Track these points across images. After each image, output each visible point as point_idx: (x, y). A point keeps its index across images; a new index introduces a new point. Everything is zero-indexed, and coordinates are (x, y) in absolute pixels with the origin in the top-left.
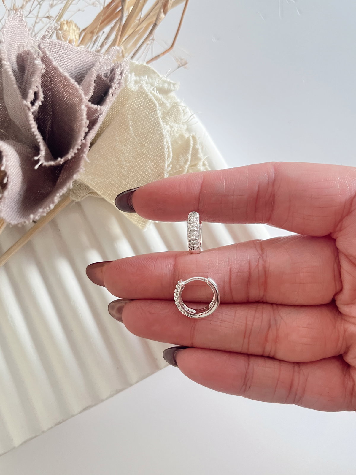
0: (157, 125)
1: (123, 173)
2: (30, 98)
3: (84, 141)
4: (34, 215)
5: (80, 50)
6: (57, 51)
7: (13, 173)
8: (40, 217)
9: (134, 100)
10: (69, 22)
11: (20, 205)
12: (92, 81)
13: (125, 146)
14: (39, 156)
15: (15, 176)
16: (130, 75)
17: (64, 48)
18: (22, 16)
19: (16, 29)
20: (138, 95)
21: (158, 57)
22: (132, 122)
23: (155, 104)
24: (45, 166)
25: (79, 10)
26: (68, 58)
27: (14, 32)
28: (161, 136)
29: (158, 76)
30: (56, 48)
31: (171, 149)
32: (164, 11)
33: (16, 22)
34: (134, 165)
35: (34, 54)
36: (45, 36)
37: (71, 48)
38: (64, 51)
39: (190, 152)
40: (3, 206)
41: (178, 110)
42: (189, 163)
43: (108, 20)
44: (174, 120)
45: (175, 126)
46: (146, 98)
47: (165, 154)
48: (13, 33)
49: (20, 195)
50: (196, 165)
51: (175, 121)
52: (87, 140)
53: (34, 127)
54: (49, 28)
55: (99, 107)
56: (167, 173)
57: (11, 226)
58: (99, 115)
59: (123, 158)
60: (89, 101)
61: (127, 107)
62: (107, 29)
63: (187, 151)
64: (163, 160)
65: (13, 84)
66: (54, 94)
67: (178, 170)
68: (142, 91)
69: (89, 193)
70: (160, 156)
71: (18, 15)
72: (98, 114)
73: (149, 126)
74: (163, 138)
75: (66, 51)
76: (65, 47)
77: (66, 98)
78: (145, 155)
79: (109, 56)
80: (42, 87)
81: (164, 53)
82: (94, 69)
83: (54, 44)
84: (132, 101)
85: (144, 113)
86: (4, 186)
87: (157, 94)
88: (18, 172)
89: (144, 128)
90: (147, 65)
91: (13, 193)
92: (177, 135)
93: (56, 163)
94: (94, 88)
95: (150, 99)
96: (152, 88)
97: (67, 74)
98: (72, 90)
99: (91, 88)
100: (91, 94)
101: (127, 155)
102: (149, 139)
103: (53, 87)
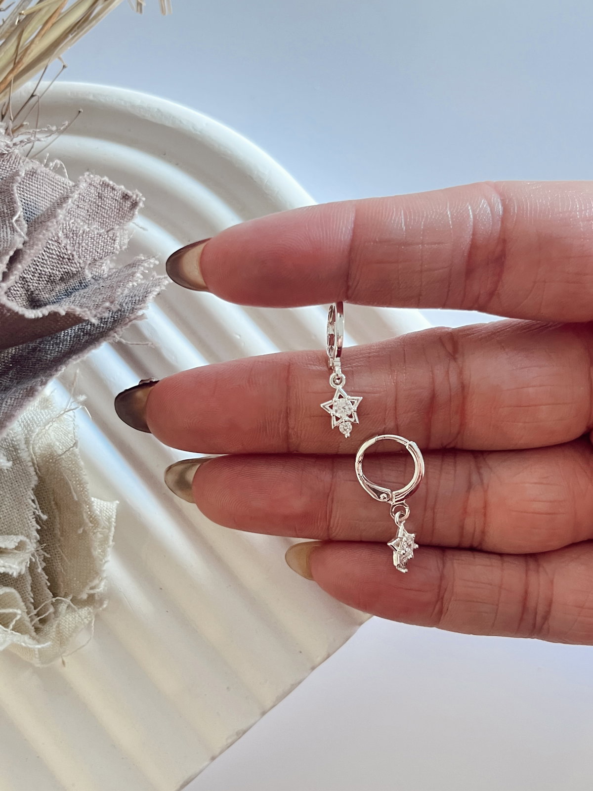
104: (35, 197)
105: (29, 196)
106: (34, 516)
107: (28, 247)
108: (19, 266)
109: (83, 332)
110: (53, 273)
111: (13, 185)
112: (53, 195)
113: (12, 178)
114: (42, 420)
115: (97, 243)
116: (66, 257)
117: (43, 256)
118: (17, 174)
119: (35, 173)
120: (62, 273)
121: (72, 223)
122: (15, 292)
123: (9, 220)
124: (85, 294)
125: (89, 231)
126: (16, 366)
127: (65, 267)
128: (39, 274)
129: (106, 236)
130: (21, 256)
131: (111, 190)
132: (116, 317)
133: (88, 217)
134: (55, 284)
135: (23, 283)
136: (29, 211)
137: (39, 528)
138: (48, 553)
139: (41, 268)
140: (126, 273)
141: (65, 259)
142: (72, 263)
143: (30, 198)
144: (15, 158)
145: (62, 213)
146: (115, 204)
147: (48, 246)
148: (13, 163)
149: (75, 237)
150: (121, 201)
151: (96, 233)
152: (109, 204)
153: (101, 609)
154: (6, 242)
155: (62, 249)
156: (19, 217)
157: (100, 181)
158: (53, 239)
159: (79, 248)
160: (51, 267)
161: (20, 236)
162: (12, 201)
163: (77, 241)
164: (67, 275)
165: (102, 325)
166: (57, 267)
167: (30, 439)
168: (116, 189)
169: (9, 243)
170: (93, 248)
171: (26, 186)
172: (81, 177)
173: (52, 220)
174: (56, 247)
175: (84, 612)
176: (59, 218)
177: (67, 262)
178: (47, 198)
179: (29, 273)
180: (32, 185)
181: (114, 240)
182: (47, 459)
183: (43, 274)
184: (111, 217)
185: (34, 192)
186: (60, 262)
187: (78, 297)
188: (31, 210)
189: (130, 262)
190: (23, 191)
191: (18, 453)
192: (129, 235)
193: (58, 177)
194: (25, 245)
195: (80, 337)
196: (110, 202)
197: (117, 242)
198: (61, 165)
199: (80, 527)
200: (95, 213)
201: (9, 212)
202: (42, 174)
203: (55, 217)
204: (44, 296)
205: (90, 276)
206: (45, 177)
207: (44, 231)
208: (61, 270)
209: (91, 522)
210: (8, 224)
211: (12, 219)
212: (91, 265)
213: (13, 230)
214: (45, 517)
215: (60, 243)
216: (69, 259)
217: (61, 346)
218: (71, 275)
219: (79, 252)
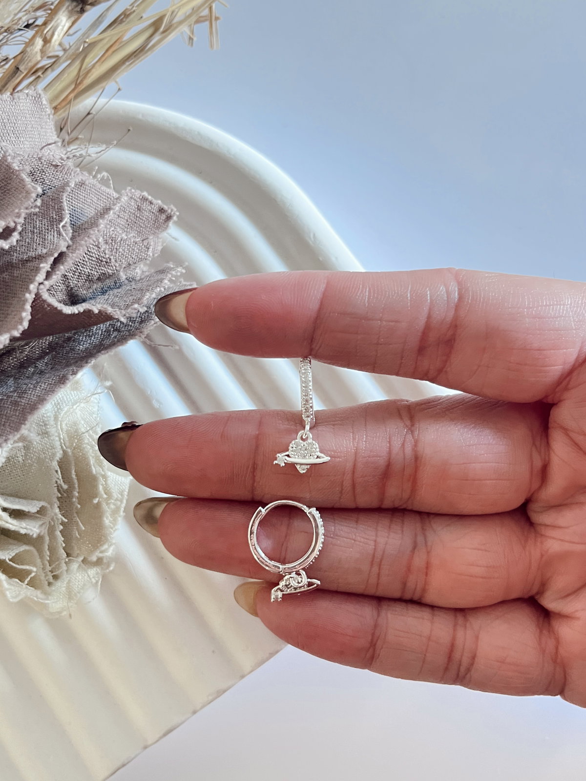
104: (82, 204)
105: (76, 204)
106: (56, 485)
107: (71, 251)
108: (62, 267)
109: (114, 328)
110: (91, 274)
111: (63, 194)
112: (98, 204)
113: (62, 188)
114: (71, 400)
115: (132, 250)
116: (104, 260)
117: (84, 258)
118: (67, 184)
119: (84, 184)
120: (100, 273)
121: (113, 231)
122: (57, 287)
123: (57, 225)
124: (118, 294)
125: (126, 239)
126: (52, 352)
127: (103, 268)
128: (79, 273)
129: (141, 244)
130: (64, 258)
131: (149, 204)
132: (143, 317)
133: (127, 225)
134: (93, 282)
135: (65, 280)
136: (76, 217)
137: (60, 495)
138: (65, 518)
139: (81, 268)
140: (156, 278)
141: (103, 262)
142: (109, 266)
143: (77, 205)
144: (68, 170)
145: (103, 223)
146: (151, 216)
147: (90, 250)
148: (66, 173)
149: (113, 244)
150: (158, 214)
151: (132, 241)
152: (146, 215)
153: (108, 571)
154: (52, 245)
155: (101, 253)
156: (66, 223)
157: (140, 196)
158: (94, 244)
159: (116, 253)
160: (91, 268)
161: (65, 240)
162: (61, 209)
163: (115, 247)
164: (104, 276)
165: (130, 324)
166: (95, 268)
167: (59, 416)
168: (154, 203)
169: (55, 246)
170: (128, 254)
171: (75, 195)
172: (123, 191)
173: (94, 228)
174: (96, 251)
175: (92, 572)
176: (101, 228)
177: (104, 265)
178: (93, 206)
179: (71, 271)
180: (80, 194)
181: (148, 249)
182: (73, 435)
183: (82, 274)
184: (148, 227)
185: (81, 200)
186: (98, 265)
187: (112, 295)
188: (77, 216)
189: (160, 269)
190: (72, 199)
191: (48, 428)
192: (163, 243)
193: (104, 188)
194: (69, 248)
195: (110, 332)
196: (147, 214)
197: (151, 250)
198: (108, 177)
199: (96, 497)
200: (134, 223)
201: (58, 218)
202: (90, 185)
203: (97, 226)
204: (83, 292)
205: (124, 277)
206: (92, 188)
207: (86, 238)
208: (99, 271)
209: (106, 494)
210: (55, 229)
211: (59, 224)
212: (126, 269)
213: (59, 234)
214: (65, 487)
215: (99, 247)
216: (106, 262)
217: (93, 339)
218: (108, 276)
219: (116, 256)
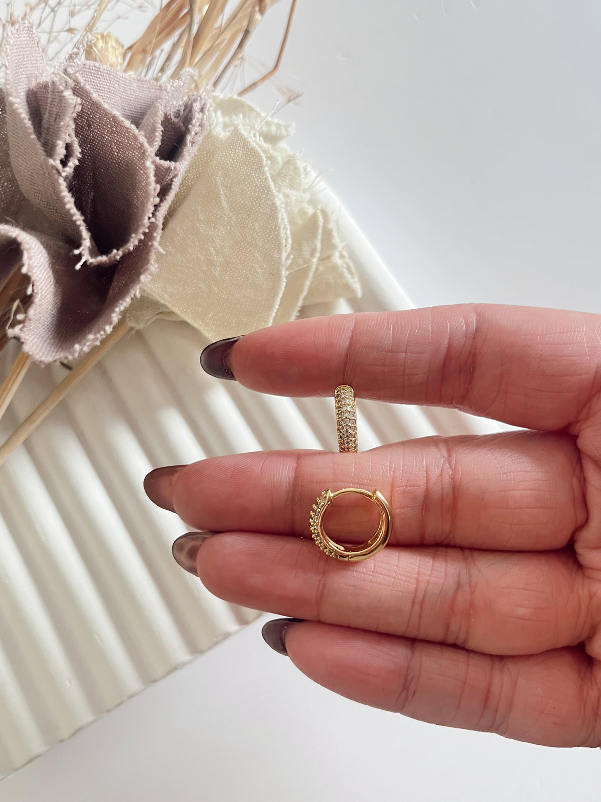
0: (266, 191)
1: (213, 274)
2: (60, 154)
3: (153, 220)
4: (80, 344)
5: (130, 77)
6: (92, 80)
7: (40, 278)
8: (90, 347)
9: (225, 152)
10: (106, 37)
11: (54, 332)
12: (157, 123)
13: (214, 230)
14: (81, 248)
15: (43, 284)
16: (213, 115)
17: (105, 75)
18: (32, 27)
19: (23, 48)
20: (231, 143)
21: (254, 85)
22: (224, 188)
23: (260, 156)
24: (91, 263)
25: (119, 17)
26: (111, 91)
27: (21, 53)
28: (274, 208)
29: (259, 115)
30: (91, 76)
31: (289, 232)
32: (260, 10)
33: (24, 37)
34: (231, 261)
35: (58, 83)
36: (73, 55)
37: (115, 75)
38: (105, 79)
39: (319, 237)
40: (27, 333)
41: (296, 168)
42: (318, 255)
43: (168, 29)
44: (290, 184)
45: (293, 195)
46: (245, 148)
47: (281, 237)
48: (19, 53)
49: (52, 316)
50: (329, 257)
51: (292, 186)
52: (157, 218)
53: (69, 202)
54: (79, 42)
55: (173, 165)
56: (286, 269)
57: (43, 366)
58: (173, 178)
59: (213, 249)
60: (156, 155)
61: (215, 165)
62: (167, 46)
63: (314, 235)
64: (278, 246)
65: (30, 134)
66: (96, 148)
67: (300, 268)
68: (238, 136)
69: (158, 314)
70: (274, 242)
71: (25, 25)
72: (172, 175)
73: (252, 194)
74: (276, 212)
75: (107, 79)
76: (105, 73)
77: (117, 153)
78: (249, 242)
79: (180, 82)
80: (77, 136)
81: (264, 78)
82: (159, 103)
83: (88, 69)
84: (223, 155)
85: (242, 172)
86: (27, 301)
87: (261, 142)
88: (47, 276)
89: (244, 197)
90: (239, 98)
91: (41, 312)
92: (296, 210)
93: (110, 259)
94: (162, 134)
95: (251, 150)
96: (253, 132)
97: (116, 113)
98: (126, 139)
99: (157, 134)
100: (157, 143)
101: (220, 245)
102: (253, 214)
103: (93, 137)
